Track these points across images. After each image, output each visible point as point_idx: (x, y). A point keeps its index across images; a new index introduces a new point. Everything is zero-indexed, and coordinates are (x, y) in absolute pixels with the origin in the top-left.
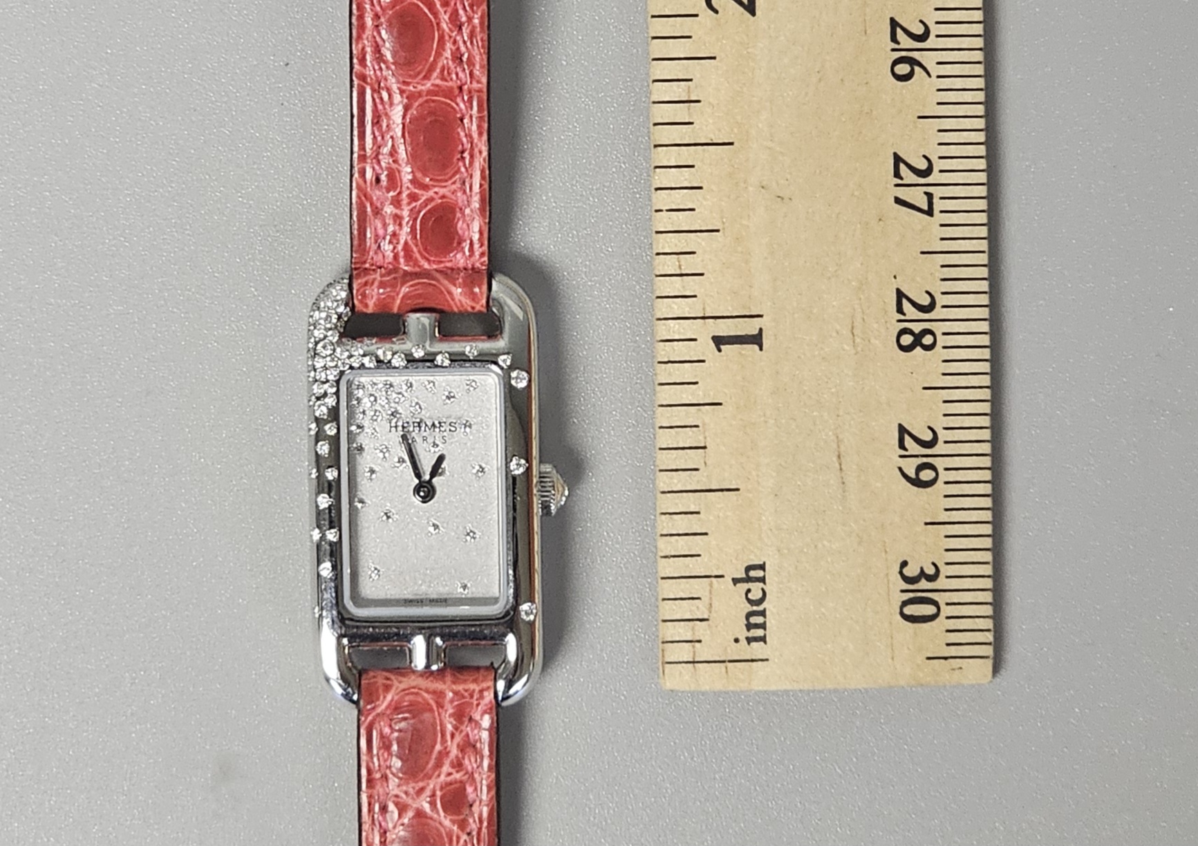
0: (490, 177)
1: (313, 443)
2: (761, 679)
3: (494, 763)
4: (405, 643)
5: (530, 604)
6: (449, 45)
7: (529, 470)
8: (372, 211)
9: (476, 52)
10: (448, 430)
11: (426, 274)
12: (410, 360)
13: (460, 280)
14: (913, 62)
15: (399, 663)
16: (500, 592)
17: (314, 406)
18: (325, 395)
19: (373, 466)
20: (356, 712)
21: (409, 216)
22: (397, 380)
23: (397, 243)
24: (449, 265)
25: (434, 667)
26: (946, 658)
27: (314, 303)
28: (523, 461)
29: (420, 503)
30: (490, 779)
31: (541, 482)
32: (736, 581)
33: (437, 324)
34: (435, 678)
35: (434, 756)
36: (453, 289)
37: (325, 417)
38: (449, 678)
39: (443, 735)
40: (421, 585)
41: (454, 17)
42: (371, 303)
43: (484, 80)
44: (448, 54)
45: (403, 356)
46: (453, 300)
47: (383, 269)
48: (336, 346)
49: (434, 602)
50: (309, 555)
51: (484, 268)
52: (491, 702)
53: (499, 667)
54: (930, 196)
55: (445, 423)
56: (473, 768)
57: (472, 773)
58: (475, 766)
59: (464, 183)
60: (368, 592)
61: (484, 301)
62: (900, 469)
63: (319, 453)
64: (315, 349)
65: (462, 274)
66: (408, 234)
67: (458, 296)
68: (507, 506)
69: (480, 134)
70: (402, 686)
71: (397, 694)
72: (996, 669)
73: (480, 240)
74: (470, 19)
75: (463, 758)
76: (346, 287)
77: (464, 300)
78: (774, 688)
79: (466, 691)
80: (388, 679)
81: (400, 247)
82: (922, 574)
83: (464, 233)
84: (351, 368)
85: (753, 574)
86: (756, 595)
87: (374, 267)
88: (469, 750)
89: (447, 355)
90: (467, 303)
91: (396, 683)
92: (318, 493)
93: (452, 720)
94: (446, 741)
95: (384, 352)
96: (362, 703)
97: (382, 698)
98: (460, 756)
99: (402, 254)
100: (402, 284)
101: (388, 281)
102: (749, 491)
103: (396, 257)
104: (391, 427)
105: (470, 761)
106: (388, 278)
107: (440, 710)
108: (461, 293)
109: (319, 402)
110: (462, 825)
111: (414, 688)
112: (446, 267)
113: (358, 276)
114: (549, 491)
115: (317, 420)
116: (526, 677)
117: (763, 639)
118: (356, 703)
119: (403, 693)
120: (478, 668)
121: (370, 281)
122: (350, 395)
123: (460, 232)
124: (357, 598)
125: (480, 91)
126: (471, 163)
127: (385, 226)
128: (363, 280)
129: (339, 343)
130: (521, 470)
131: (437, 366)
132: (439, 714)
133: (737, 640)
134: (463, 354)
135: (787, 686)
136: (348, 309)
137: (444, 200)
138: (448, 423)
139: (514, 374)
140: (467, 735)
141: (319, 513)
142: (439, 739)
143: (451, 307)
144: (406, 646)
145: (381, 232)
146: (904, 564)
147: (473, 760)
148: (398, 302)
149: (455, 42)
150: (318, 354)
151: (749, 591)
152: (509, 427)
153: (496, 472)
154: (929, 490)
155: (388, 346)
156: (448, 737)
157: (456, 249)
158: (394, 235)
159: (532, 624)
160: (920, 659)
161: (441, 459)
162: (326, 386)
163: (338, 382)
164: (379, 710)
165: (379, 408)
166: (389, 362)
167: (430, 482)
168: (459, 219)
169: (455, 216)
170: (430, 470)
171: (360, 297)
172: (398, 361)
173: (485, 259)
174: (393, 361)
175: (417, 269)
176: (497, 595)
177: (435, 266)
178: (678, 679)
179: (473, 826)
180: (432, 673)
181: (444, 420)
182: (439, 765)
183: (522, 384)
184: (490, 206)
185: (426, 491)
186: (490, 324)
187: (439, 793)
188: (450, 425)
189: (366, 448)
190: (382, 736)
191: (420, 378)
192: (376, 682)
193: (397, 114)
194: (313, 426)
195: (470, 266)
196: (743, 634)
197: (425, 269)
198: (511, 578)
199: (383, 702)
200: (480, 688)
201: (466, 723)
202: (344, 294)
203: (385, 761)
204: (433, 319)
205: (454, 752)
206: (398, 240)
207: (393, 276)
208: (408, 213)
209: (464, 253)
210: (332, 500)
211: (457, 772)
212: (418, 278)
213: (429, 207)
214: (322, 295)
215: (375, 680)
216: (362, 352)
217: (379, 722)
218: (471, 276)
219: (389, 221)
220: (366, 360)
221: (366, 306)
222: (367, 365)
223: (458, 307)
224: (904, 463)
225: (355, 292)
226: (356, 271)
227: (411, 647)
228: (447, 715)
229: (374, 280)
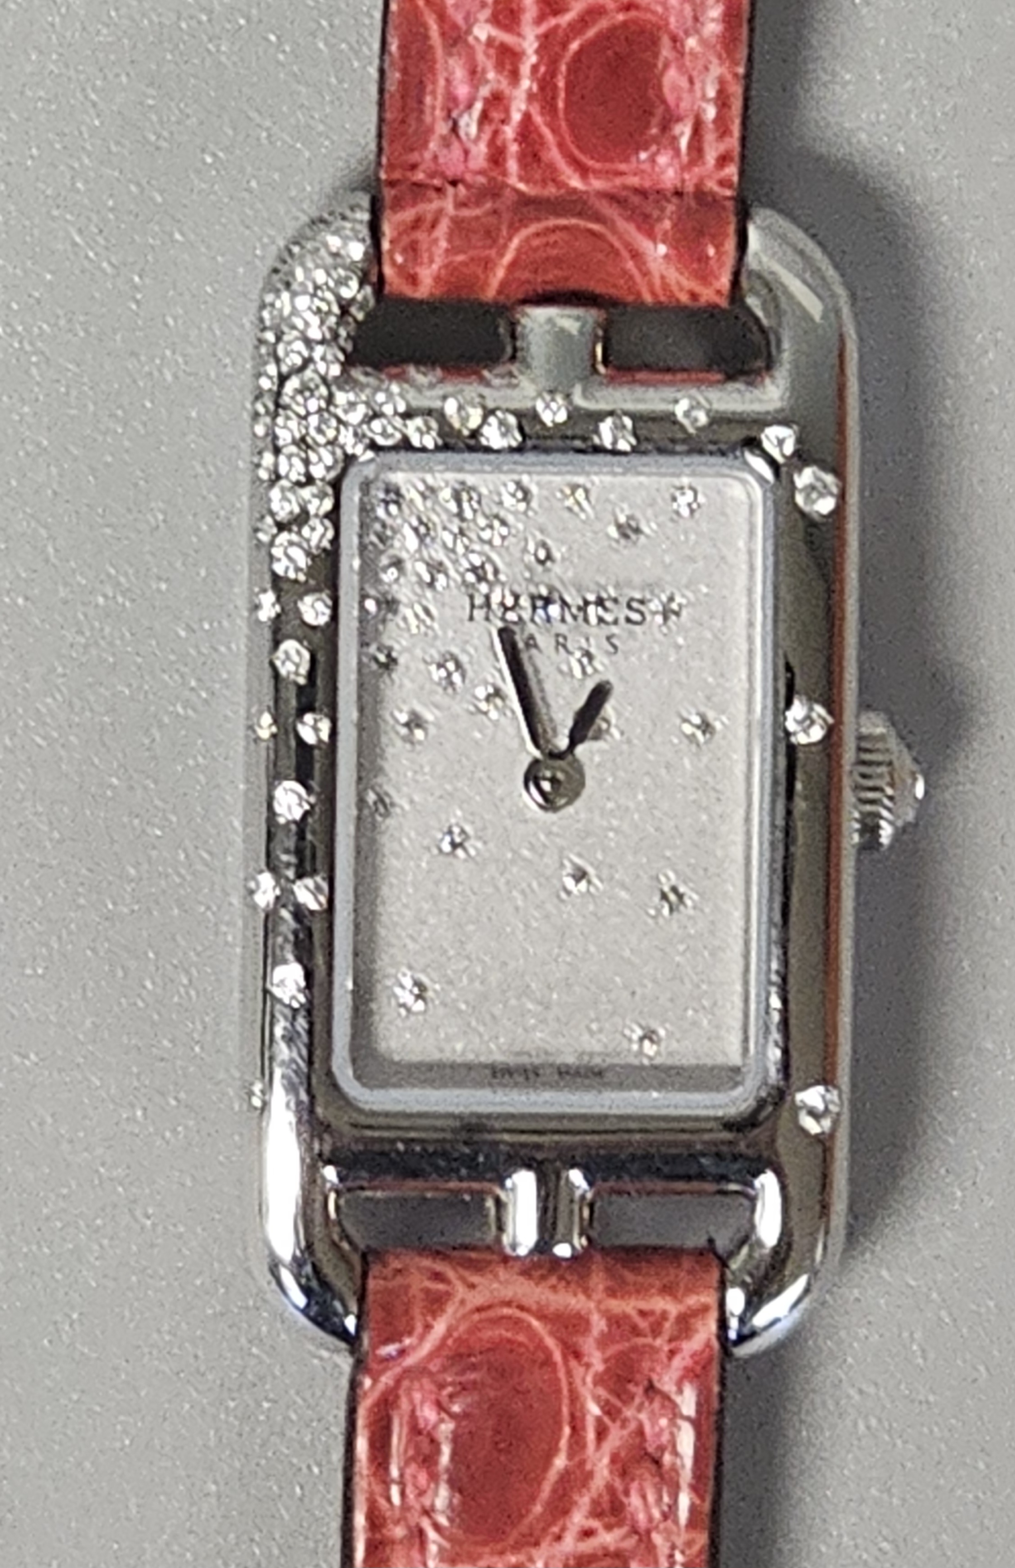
1: (268, 645)
3: (707, 1506)
4: (486, 1185)
5: (820, 1089)
7: (832, 732)
8: (443, 34)
10: (622, 620)
11: (576, 204)
13: (667, 224)
15: (468, 1235)
16: (746, 1050)
17: (272, 544)
18: (302, 518)
19: (419, 709)
20: (345, 1363)
21: (537, 52)
22: (491, 481)
23: (503, 122)
24: (634, 181)
25: (563, 1250)
27: (276, 271)
28: (819, 710)
29: (540, 813)
30: (696, 1548)
31: (864, 763)
33: (600, 333)
34: (561, 1278)
35: (547, 1489)
36: (644, 244)
37: (302, 577)
38: (598, 1280)
39: (577, 1430)
40: (534, 1028)
42: (427, 274)
45: (512, 420)
46: (646, 274)
47: (461, 188)
48: (334, 388)
49: (567, 1076)
51: (728, 193)
52: (708, 1345)
53: (732, 1254)
55: (615, 601)
56: (650, 1519)
57: (648, 1532)
58: (656, 1514)
60: (393, 1044)
61: (725, 281)
63: (283, 672)
64: (279, 394)
65: (670, 208)
66: (531, 97)
67: (659, 264)
68: (773, 825)
70: (477, 1299)
71: (464, 1317)
73: (721, 121)
75: (627, 1493)
76: (365, 232)
77: (673, 275)
79: (642, 1313)
80: (438, 1277)
81: (509, 132)
83: (679, 99)
87: (436, 182)
88: (645, 1471)
89: (628, 422)
90: (681, 284)
91: (460, 1290)
92: (275, 777)
93: (602, 1392)
94: (583, 1446)
95: (460, 408)
96: (366, 1341)
97: (419, 1328)
98: (618, 1484)
99: (514, 148)
100: (514, 229)
101: (477, 218)
103: (497, 156)
104: (473, 606)
105: (644, 1497)
106: (477, 212)
107: (573, 1363)
108: (666, 257)
109: (284, 537)
111: (508, 1304)
112: (625, 187)
113: (398, 204)
114: (881, 790)
115: (277, 582)
116: (801, 1282)
118: (351, 1341)
119: (476, 1317)
120: (675, 1254)
121: (429, 217)
123: (670, 98)
124: (364, 1061)
127: (474, 74)
128: (408, 215)
129: (345, 381)
130: (817, 733)
131: (598, 450)
132: (569, 1373)
134: (670, 418)
136: (368, 290)
137: (633, 14)
138: (623, 601)
139: (805, 477)
140: (640, 1432)
141: (274, 831)
142: (563, 1443)
143: (639, 294)
144: (491, 1192)
145: (462, 91)
147: (651, 1498)
148: (500, 273)
150: (286, 407)
152: (782, 616)
153: (742, 732)
155: (472, 390)
156: (591, 1435)
157: (655, 140)
158: (497, 100)
159: (824, 1144)
161: (600, 694)
162: (306, 493)
163: (336, 485)
164: (410, 1361)
165: (440, 555)
166: (475, 434)
167: (568, 753)
168: (666, 66)
169: (656, 55)
170: (570, 723)
171: (399, 259)
172: (497, 434)
173: (732, 171)
174: (485, 430)
175: (551, 191)
176: (735, 1059)
177: (598, 184)
180: (557, 1261)
181: (613, 593)
182: (560, 1509)
183: (825, 505)
184: (752, 30)
185: (557, 776)
186: (736, 343)
188: (629, 607)
189: (402, 660)
190: (415, 1429)
191: (552, 477)
192: (407, 1287)
194: (268, 599)
195: (690, 188)
197: (575, 191)
198: (776, 1017)
199: (422, 1338)
200: (682, 1308)
201: (637, 1400)
202: (357, 251)
203: (421, 1493)
204: (591, 321)
205: (603, 1475)
206: (507, 111)
207: (488, 205)
208: (536, 45)
209: (677, 151)
210: (312, 799)
211: (609, 1528)
212: (558, 215)
213: (591, 33)
214: (296, 249)
215: (399, 1280)
216: (402, 408)
217: (409, 1391)
218: (695, 215)
219: (485, 61)
220: (413, 428)
221: (413, 280)
222: (416, 442)
223: (653, 293)
225: (386, 245)
226: (390, 190)
227: (503, 1196)
228: (589, 1379)
229: (440, 212)
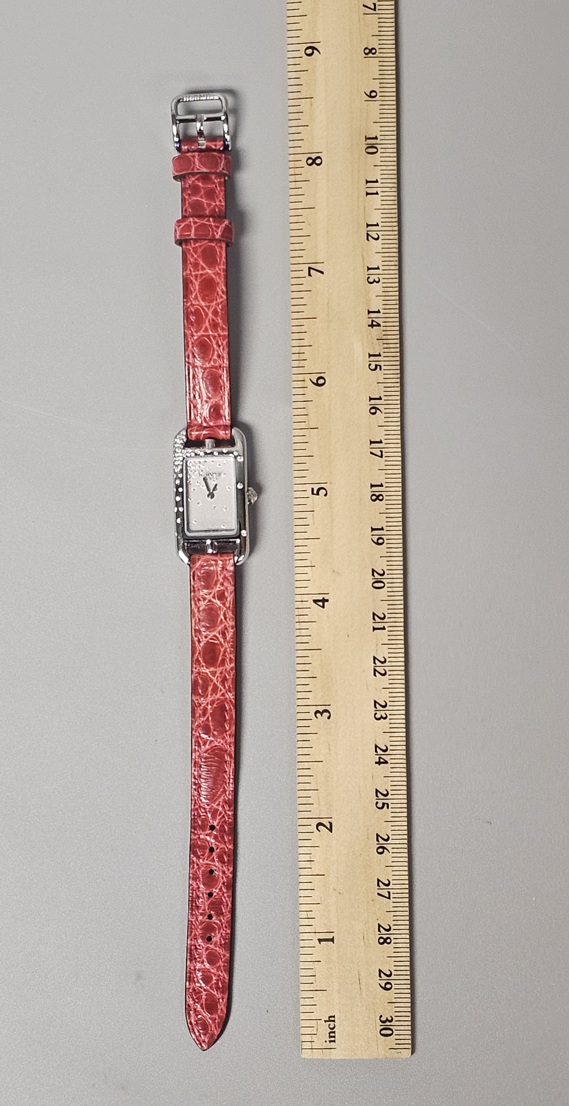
0: (231, 395)
1: (175, 480)
2: (334, 1055)
3: (234, 585)
5: (245, 531)
6: (216, 353)
7: (244, 487)
8: (194, 406)
9: (225, 355)
10: (218, 476)
11: (211, 427)
12: (206, 453)
13: (222, 429)
14: (384, 848)
15: (203, 551)
16: (235, 527)
17: (175, 468)
18: (179, 465)
19: (194, 488)
20: (189, 568)
22: (202, 460)
23: (202, 417)
24: (218, 424)
25: (214, 552)
26: (395, 1049)
27: (176, 436)
28: (242, 485)
29: (210, 499)
30: (233, 590)
31: (248, 492)
32: (325, 1021)
33: (214, 443)
34: (214, 556)
35: (214, 582)
36: (220, 432)
37: (179, 472)
38: (219, 555)
39: (217, 574)
40: (210, 526)
41: (217, 343)
42: (194, 437)
43: (228, 364)
44: (215, 355)
45: (204, 453)
46: (220, 435)
47: (197, 426)
49: (214, 531)
50: (174, 516)
51: (230, 425)
52: (233, 564)
54: (389, 893)
55: (217, 474)
57: (227, 587)
58: (228, 585)
59: (222, 397)
60: (193, 528)
61: (230, 435)
62: (379, 984)
63: (177, 483)
64: (176, 451)
65: (222, 427)
66: (205, 414)
67: (222, 433)
69: (227, 381)
70: (204, 559)
71: (203, 561)
72: (412, 1054)
73: (228, 416)
74: (222, 344)
75: (224, 582)
76: (186, 431)
78: (338, 1058)
79: (225, 560)
80: (200, 556)
82: (387, 1020)
83: (223, 414)
84: (187, 456)
85: (331, 1019)
86: (332, 1026)
87: (194, 425)
88: (226, 580)
89: (217, 452)
90: (224, 436)
91: (202, 558)
92: (176, 496)
94: (218, 576)
95: (198, 451)
96: (192, 564)
97: (198, 562)
99: (203, 420)
100: (204, 430)
102: (330, 991)
103: (201, 422)
104: (200, 475)
106: (199, 428)
107: (216, 566)
109: (177, 467)
110: (224, 604)
111: (208, 559)
113: (189, 428)
114: (251, 496)
115: (176, 473)
116: (244, 555)
117: (334, 1041)
118: (190, 564)
121: (193, 430)
122: (186, 465)
123: (221, 413)
124: (188, 529)
125: (226, 367)
126: (224, 390)
127: (197, 411)
128: (191, 429)
129: (183, 449)
130: (242, 488)
131: (215, 455)
132: (216, 568)
133: (326, 1042)
134: (223, 452)
135: (342, 1057)
136: (186, 438)
137: (217, 403)
139: (239, 457)
140: (225, 575)
141: (177, 502)
142: (216, 576)
143: (219, 437)
145: (196, 413)
146: (381, 1016)
147: (227, 583)
148: (202, 436)
149: (218, 351)
151: (330, 1025)
152: (237, 474)
153: (233, 488)
154: (389, 991)
155: (199, 449)
157: (221, 418)
158: (200, 414)
159: (245, 537)
160: (387, 1049)
161: (216, 485)
162: (179, 462)
163: (183, 461)
164: (196, 567)
166: (200, 454)
167: (213, 493)
168: (221, 409)
169: (219, 408)
170: (213, 489)
171: (190, 434)
172: (202, 454)
173: (230, 422)
175: (209, 425)
177: (215, 425)
178: (306, 1054)
179: (227, 605)
180: (214, 554)
182: (216, 584)
183: (242, 461)
184: (231, 405)
185: (211, 495)
186: (231, 442)
187: (216, 594)
188: (219, 474)
189: (192, 482)
190: (198, 576)
191: (209, 459)
192: (197, 557)
193: (200, 375)
194: (175, 475)
195: (225, 424)
196: (328, 1039)
197: (211, 425)
198: (239, 522)
199: (198, 564)
200: (229, 559)
201: (225, 571)
202: (185, 434)
203: (199, 583)
204: (214, 441)
205: (221, 580)
207: (201, 428)
209: (223, 420)
210: (181, 498)
211: (222, 587)
212: (209, 428)
213: (212, 405)
214: (178, 434)
216: (191, 452)
217: (197, 571)
218: (225, 427)
219: (199, 410)
220: (192, 454)
221: (192, 438)
222: (192, 456)
223: (221, 437)
224: (380, 982)
225: (188, 433)
226: (189, 426)
228: (219, 568)
229: (195, 429)
